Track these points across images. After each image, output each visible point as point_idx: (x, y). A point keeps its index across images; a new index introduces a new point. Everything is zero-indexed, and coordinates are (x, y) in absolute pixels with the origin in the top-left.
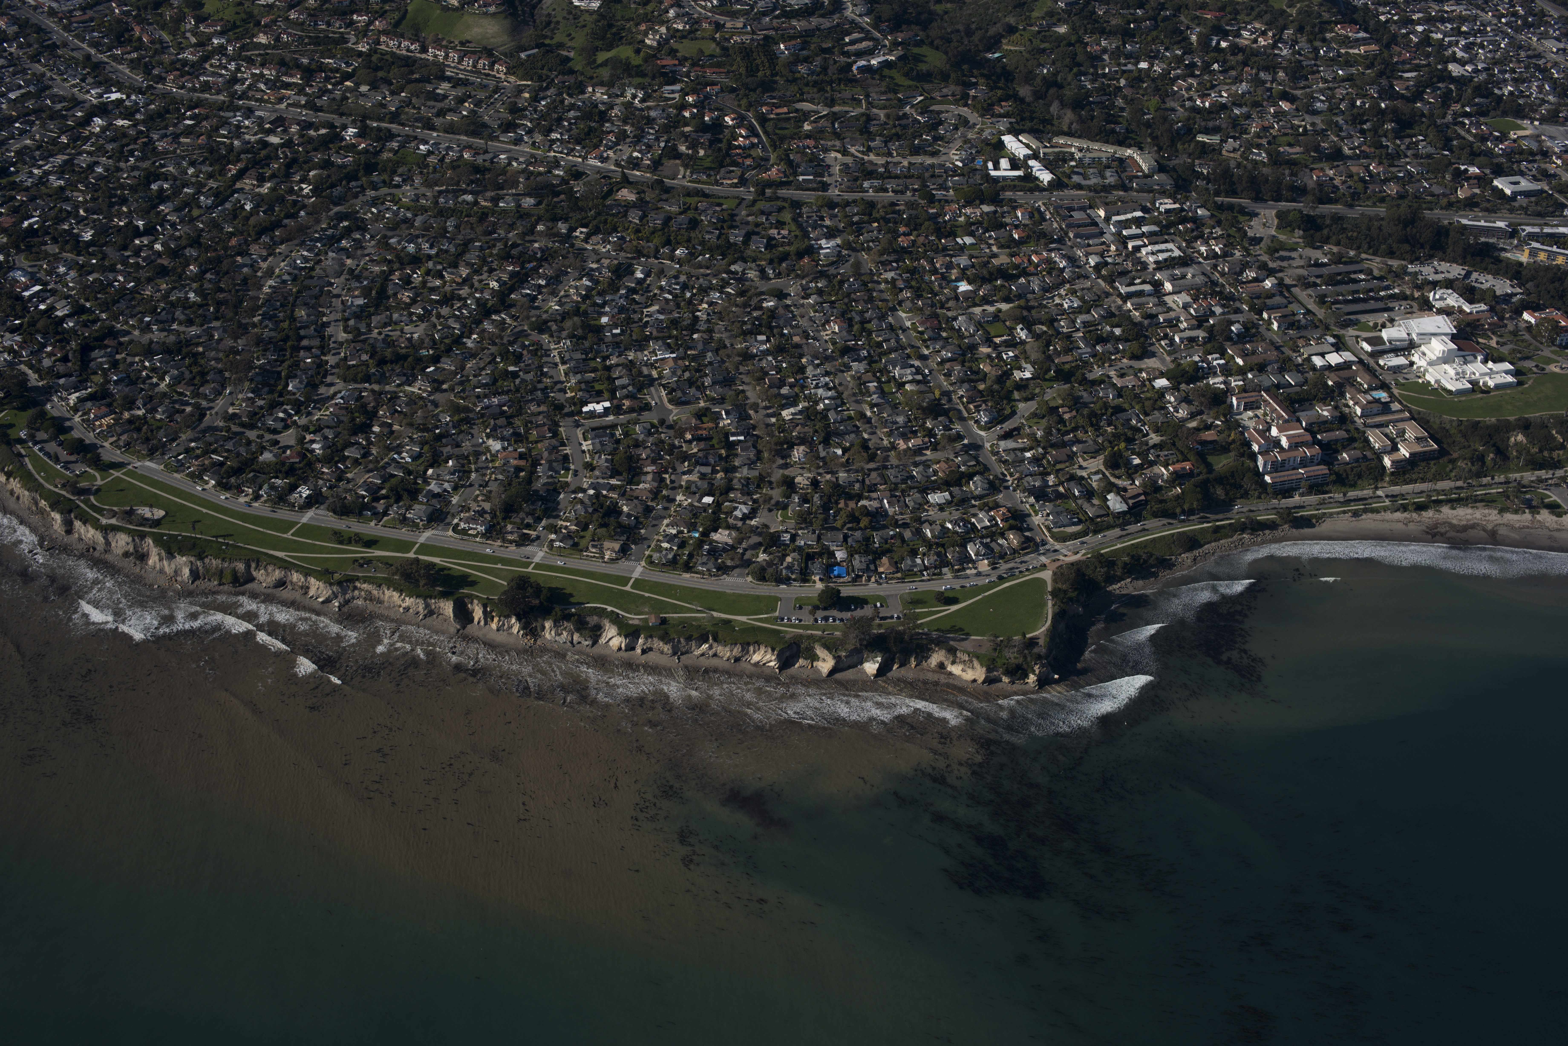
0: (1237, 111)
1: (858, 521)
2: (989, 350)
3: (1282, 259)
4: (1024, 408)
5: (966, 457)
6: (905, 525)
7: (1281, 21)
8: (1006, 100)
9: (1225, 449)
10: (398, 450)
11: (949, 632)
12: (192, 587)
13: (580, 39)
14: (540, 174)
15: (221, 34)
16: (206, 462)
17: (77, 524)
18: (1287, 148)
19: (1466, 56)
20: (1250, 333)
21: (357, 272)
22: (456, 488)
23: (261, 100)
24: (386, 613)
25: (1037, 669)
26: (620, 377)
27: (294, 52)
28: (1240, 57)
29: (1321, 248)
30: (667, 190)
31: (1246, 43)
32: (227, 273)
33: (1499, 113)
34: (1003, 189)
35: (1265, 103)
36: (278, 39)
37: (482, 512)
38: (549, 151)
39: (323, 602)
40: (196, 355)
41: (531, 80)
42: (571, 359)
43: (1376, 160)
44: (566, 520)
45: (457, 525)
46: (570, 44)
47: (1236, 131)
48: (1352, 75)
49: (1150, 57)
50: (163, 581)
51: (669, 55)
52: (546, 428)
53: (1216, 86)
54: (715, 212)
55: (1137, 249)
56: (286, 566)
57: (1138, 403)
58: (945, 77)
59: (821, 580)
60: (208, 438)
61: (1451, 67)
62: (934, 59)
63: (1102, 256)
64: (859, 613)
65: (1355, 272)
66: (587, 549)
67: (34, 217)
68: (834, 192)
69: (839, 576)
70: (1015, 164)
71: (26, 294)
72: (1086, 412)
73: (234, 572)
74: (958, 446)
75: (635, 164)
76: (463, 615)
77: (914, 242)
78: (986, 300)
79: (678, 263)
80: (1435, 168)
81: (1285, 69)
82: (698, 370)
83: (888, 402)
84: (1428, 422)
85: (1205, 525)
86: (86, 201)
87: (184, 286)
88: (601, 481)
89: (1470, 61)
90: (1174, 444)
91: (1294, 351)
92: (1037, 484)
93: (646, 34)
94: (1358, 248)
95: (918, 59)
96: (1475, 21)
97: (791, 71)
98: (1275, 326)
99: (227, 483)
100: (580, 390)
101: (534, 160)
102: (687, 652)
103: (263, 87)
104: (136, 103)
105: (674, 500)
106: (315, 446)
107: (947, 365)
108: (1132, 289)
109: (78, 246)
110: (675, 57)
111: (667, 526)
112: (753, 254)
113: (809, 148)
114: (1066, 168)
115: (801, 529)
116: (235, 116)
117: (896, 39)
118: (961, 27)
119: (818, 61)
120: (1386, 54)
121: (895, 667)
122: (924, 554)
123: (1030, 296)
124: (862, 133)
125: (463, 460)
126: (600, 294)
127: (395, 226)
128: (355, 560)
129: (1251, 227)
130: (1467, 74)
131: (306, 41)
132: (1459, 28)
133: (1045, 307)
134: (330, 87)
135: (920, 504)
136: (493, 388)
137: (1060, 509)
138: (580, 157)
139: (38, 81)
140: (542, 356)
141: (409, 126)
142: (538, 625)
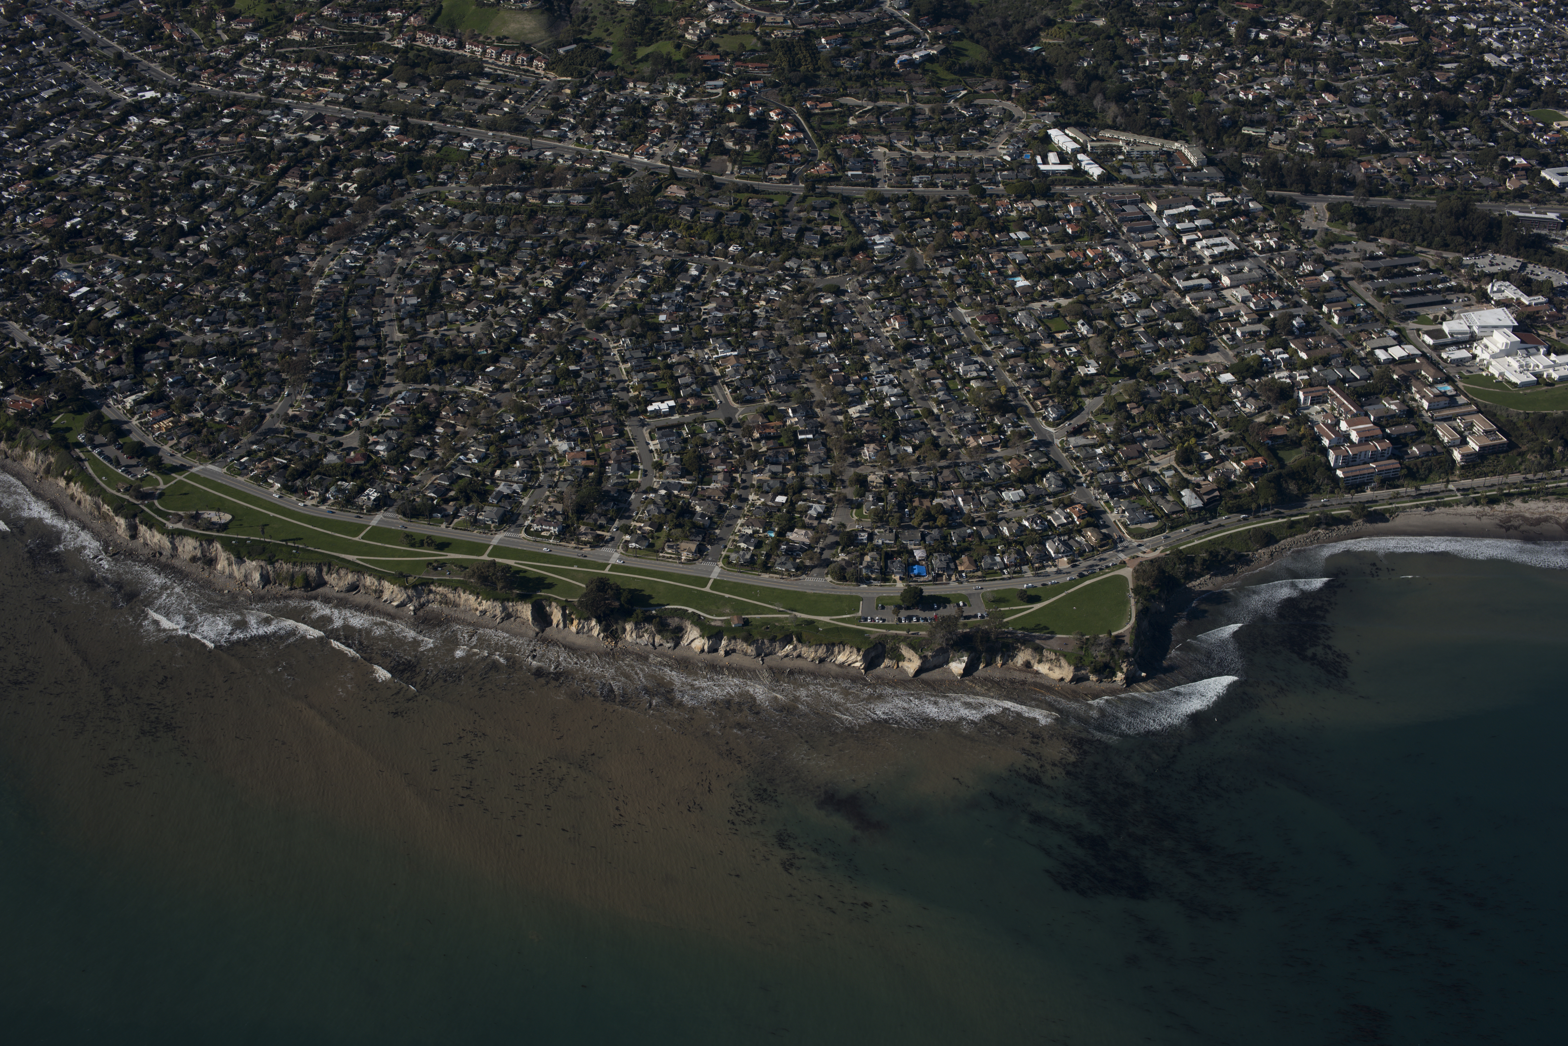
0: (1280, 104)
1: (935, 520)
2: (1051, 346)
3: (1337, 252)
4: (1091, 404)
5: (1037, 454)
6: (982, 523)
7: (1319, 13)
8: (1049, 94)
9: (1296, 443)
10: (464, 450)
11: (1034, 630)
12: (263, 592)
13: (618, 34)
14: (587, 170)
15: (254, 31)
16: (270, 465)
17: (142, 529)
18: (1333, 140)
19: (1501, 46)
20: (1311, 327)
21: (408, 270)
22: (525, 489)
23: (298, 98)
24: (462, 616)
25: (1124, 666)
26: (683, 376)
27: (329, 49)
28: (1280, 49)
29: (1376, 240)
30: (718, 186)
31: (1285, 34)
32: (276, 273)
33: (1540, 103)
34: (1054, 183)
35: (1308, 96)
36: (312, 36)
37: (554, 514)
38: (594, 147)
39: (398, 606)
40: (251, 356)
41: (571, 75)
42: (632, 358)
43: (1424, 152)
44: (640, 520)
45: (530, 526)
46: (607, 39)
47: (1281, 124)
48: (1393, 66)
49: (1190, 50)
50: (233, 586)
51: (710, 49)
52: (612, 427)
53: (1257, 78)
54: (766, 208)
55: (1192, 243)
56: (359, 570)
57: (1205, 398)
58: (987, 71)
59: (901, 579)
60: (270, 440)
61: (1487, 57)
62: (975, 53)
63: (1157, 251)
64: (943, 612)
65: (1410, 265)
66: (663, 550)
67: (75, 217)
68: (884, 188)
69: (919, 575)
70: (1063, 158)
71: (74, 295)
72: (1154, 407)
73: (306, 577)
74: (1028, 442)
75: (683, 160)
76: (542, 618)
77: (968, 236)
78: (1044, 296)
79: (732, 260)
80: (1481, 160)
81: (1326, 61)
82: (760, 368)
83: (954, 399)
84: (1495, 415)
85: (1280, 520)
86: (127, 201)
87: (233, 286)
88: (671, 481)
89: (1505, 52)
90: (1244, 439)
91: (1357, 345)
92: (1110, 481)
93: (686, 30)
94: (1412, 240)
95: (959, 52)
96: (1507, 11)
97: (834, 66)
98: (1336, 320)
99: (293, 486)
100: (644, 389)
101: (580, 157)
102: (770, 654)
103: (299, 84)
104: (172, 102)
105: (747, 500)
106: (379, 448)
107: (1011, 362)
108: (1190, 283)
109: (125, 248)
110: (716, 52)
111: (742, 525)
112: (807, 251)
113: (855, 143)
114: (1114, 162)
115: (878, 527)
116: (273, 114)
117: (936, 33)
118: (998, 20)
119: (860, 56)
120: (1425, 45)
121: (982, 666)
122: (1003, 553)
123: (1088, 291)
124: (907, 128)
125: (530, 459)
126: (657, 291)
127: (444, 223)
128: (429, 563)
129: (1303, 220)
130: (1504, 65)
131: (341, 37)
132: (1492, 18)
133: (1105, 302)
134: (367, 84)
135: (995, 502)
136: (555, 386)
137: (1135, 505)
138: (626, 153)
139: (70, 80)
140: (602, 355)
141: (451, 123)
142: (619, 627)
